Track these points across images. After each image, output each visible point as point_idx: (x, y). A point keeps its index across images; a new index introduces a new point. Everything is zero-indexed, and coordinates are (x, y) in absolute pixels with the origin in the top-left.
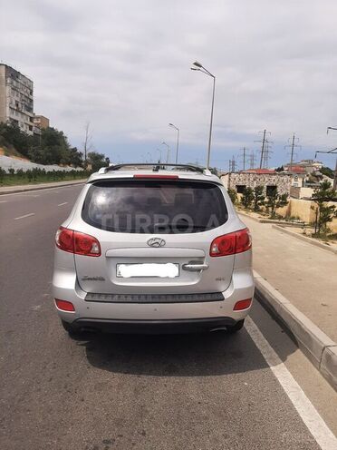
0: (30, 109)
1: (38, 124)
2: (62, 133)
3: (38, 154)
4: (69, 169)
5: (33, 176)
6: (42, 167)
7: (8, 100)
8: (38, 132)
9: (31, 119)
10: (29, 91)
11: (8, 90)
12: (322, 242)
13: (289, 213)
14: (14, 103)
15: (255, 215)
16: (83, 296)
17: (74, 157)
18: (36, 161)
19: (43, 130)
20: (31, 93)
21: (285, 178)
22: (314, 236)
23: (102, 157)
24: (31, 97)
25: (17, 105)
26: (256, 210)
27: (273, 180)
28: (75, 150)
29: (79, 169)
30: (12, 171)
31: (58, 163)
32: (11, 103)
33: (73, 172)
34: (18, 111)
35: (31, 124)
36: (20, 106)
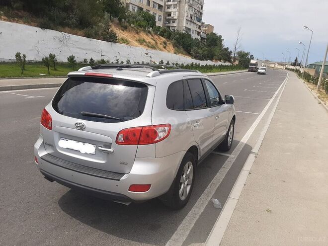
0: (199, 20)
1: (206, 30)
2: (221, 36)
3: (197, 53)
4: (219, 63)
6: (198, 62)
7: (186, 15)
8: (204, 36)
9: (200, 27)
10: (200, 6)
11: (186, 7)
14: (189, 16)
17: (226, 55)
18: (196, 58)
19: (208, 34)
20: (202, 8)
23: (247, 54)
24: (201, 11)
25: (191, 17)
28: (227, 49)
29: (227, 64)
31: (211, 59)
32: (187, 16)
33: (221, 66)
34: (191, 21)
35: (199, 31)
36: (193, 18)
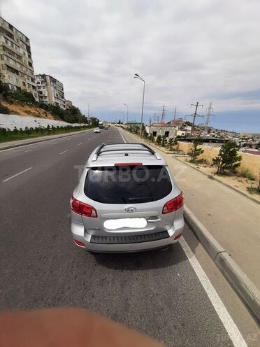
0: (63, 98)
1: (67, 104)
2: (78, 108)
3: (69, 119)
4: (82, 125)
5: (67, 129)
6: (71, 125)
7: (53, 93)
8: (68, 108)
9: (64, 102)
10: (62, 89)
11: (52, 88)
12: (195, 166)
13: (178, 148)
14: (56, 95)
15: (163, 149)
16: (89, 239)
17: (84, 120)
18: (68, 122)
21: (173, 128)
22: (191, 162)
23: (96, 119)
24: (63, 91)
26: (163, 146)
27: (168, 129)
28: (84, 116)
29: (87, 125)
30: (58, 127)
31: (77, 122)
32: (54, 95)
33: (84, 126)
34: (58, 98)
35: (64, 104)
36: (58, 96)
